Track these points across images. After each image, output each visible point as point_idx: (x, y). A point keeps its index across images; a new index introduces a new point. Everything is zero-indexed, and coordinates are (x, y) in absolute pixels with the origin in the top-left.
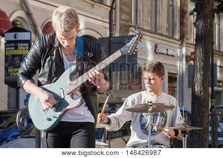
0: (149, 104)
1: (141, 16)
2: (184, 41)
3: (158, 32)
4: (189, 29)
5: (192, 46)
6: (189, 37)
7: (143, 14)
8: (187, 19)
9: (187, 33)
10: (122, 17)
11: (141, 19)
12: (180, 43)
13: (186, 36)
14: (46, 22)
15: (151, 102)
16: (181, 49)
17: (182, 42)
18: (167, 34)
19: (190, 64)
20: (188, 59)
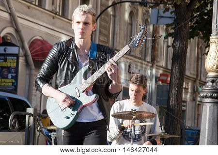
0: (133, 112)
1: (118, 38)
2: (154, 63)
3: (132, 54)
4: (159, 53)
5: (162, 69)
6: (159, 60)
7: (119, 37)
8: (158, 45)
9: (157, 56)
10: (101, 39)
11: (118, 41)
12: (151, 65)
13: (156, 59)
14: (33, 39)
15: (135, 110)
16: (151, 70)
17: (153, 65)
18: (140, 56)
19: (158, 84)
20: (157, 80)
